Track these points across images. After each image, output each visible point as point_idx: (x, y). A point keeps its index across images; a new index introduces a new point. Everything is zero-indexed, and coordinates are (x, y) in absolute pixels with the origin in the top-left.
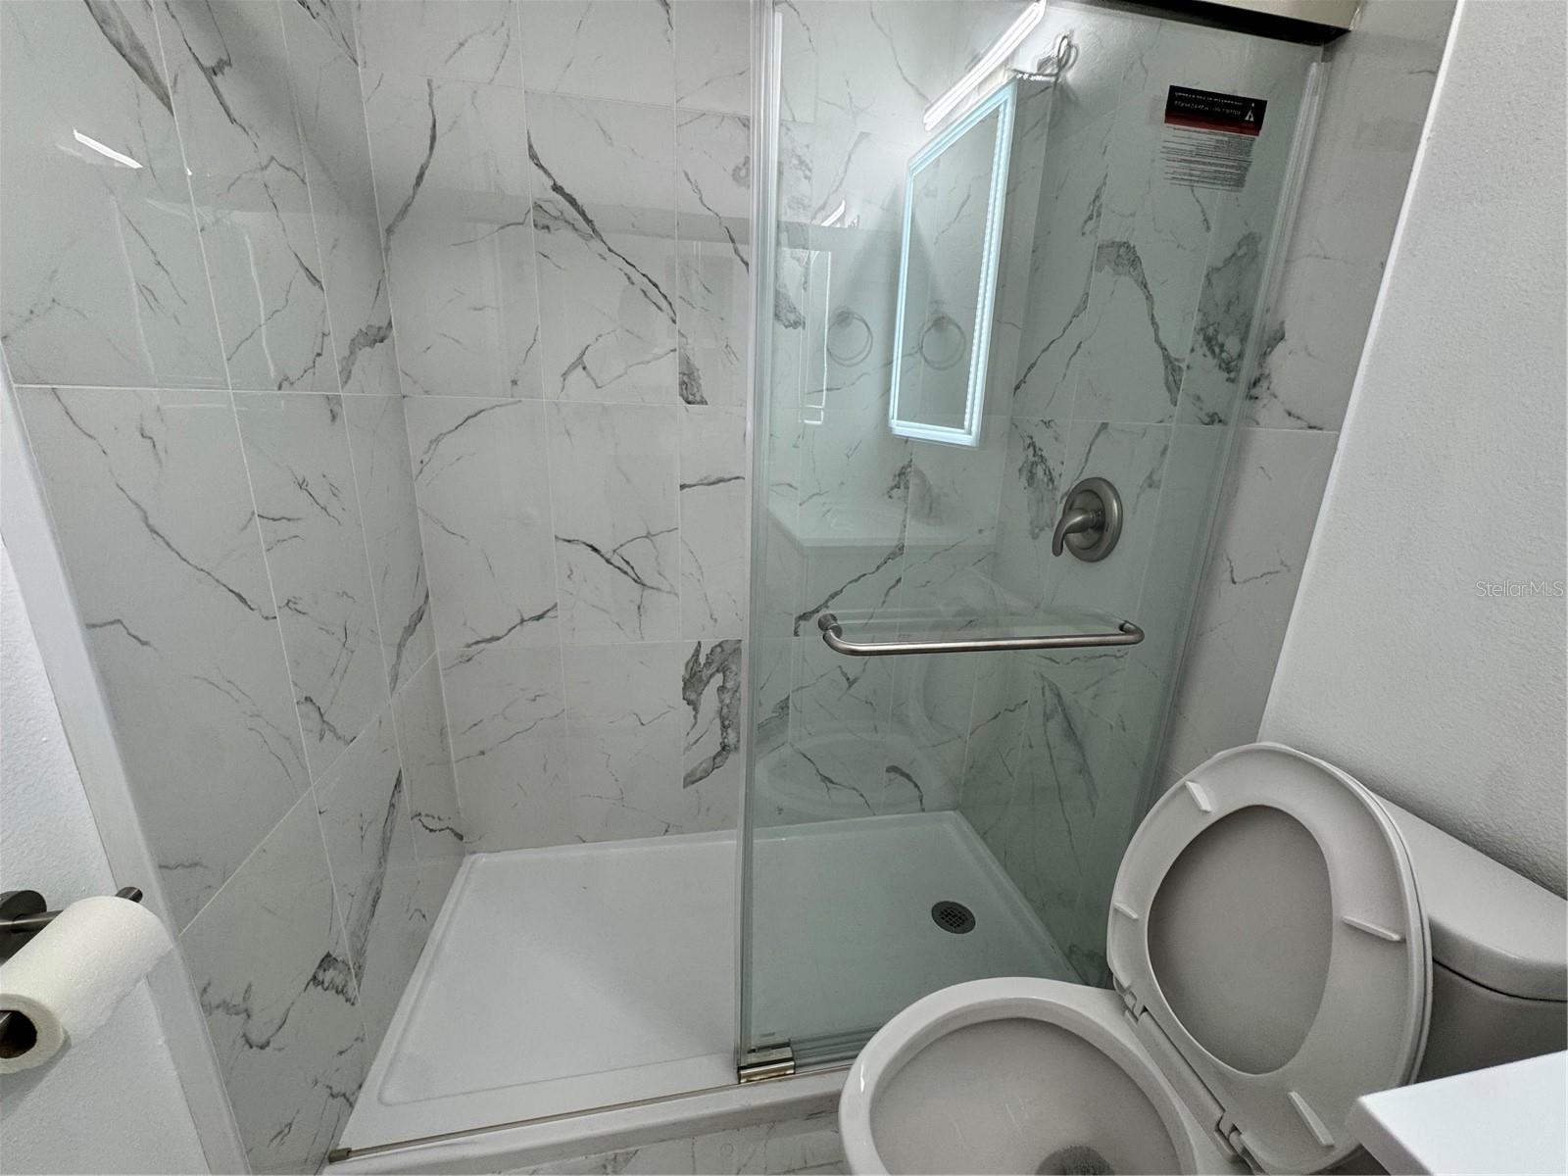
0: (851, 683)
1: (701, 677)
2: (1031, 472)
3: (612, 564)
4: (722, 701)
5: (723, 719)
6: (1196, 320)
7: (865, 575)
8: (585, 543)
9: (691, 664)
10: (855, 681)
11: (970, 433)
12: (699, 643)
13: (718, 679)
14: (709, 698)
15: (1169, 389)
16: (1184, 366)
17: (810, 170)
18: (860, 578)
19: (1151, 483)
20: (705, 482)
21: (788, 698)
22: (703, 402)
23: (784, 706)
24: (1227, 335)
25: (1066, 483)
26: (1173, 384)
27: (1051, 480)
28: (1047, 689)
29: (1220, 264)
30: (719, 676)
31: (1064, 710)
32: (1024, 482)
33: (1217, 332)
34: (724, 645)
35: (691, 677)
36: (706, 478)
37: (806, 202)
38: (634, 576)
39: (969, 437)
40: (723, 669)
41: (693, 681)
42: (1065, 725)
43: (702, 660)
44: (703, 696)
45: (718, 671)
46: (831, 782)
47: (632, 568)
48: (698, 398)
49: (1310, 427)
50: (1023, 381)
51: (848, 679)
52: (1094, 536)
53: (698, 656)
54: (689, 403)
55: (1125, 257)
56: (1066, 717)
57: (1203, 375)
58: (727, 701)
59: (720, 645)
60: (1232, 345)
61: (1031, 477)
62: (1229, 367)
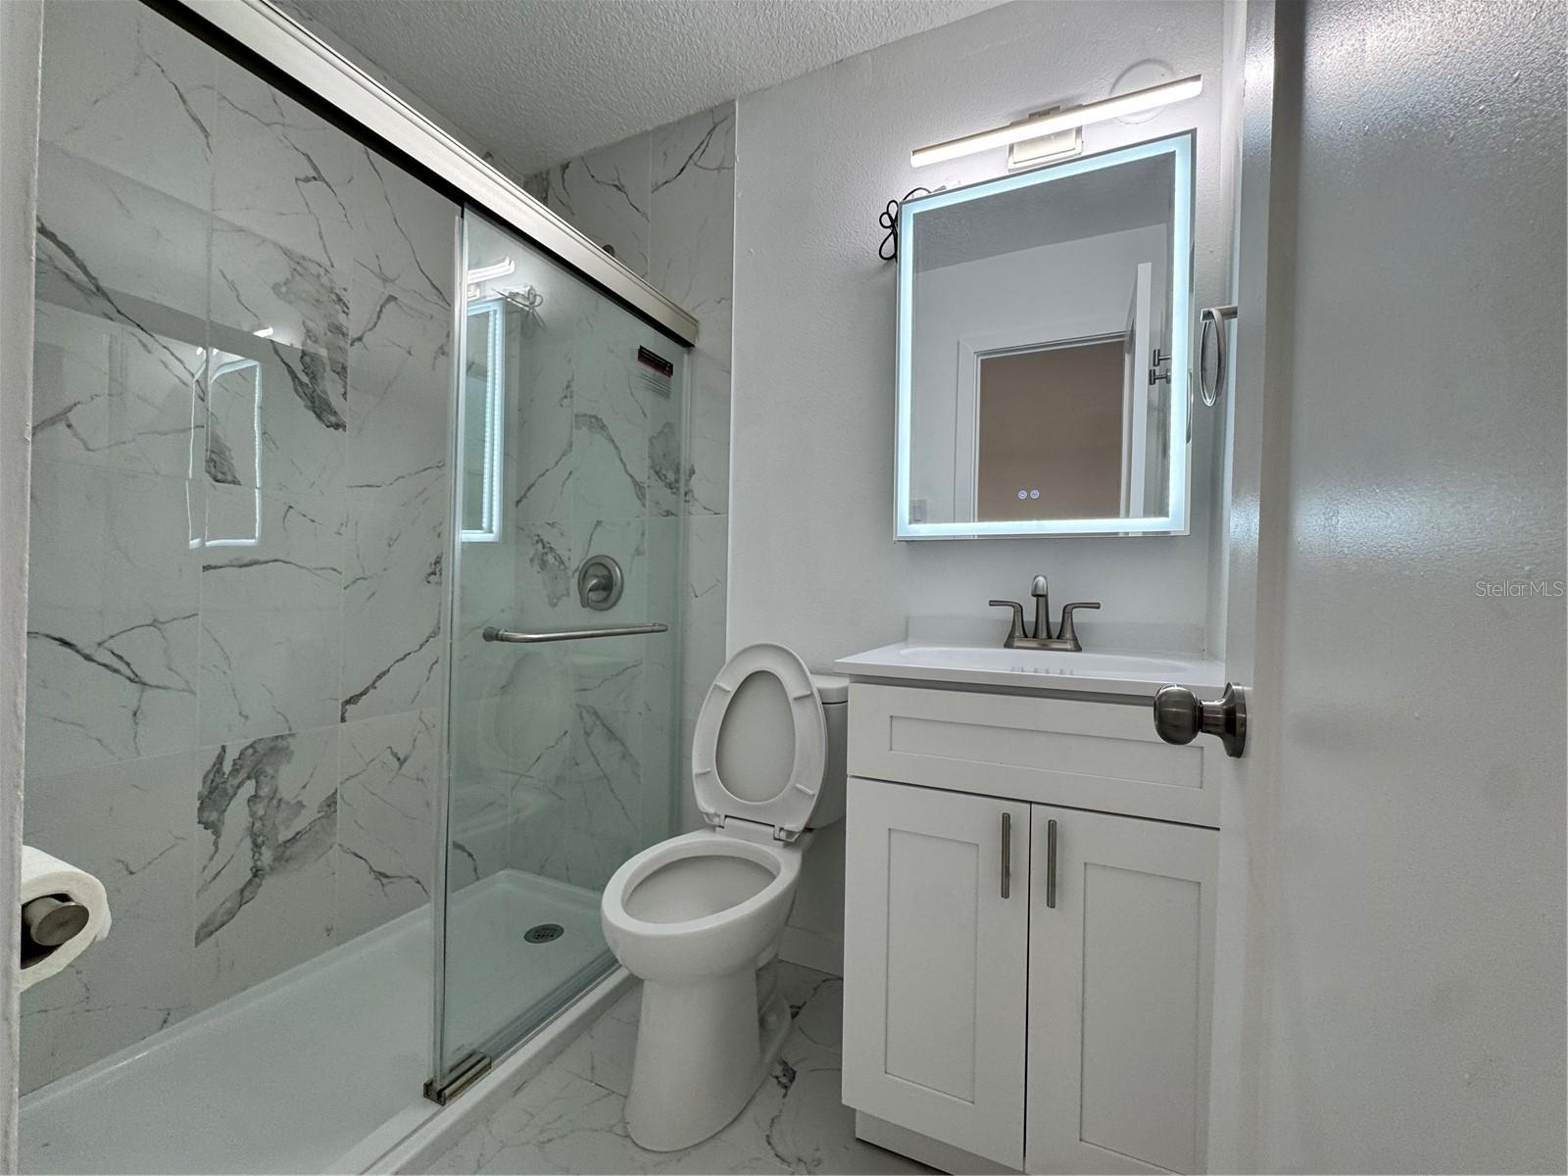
0: (401, 762)
1: (225, 789)
2: (542, 560)
3: (93, 660)
4: (253, 814)
5: (254, 836)
6: (647, 463)
7: (409, 654)
8: (48, 636)
9: (211, 776)
10: (405, 760)
11: (491, 532)
12: (224, 748)
13: (249, 787)
14: (237, 814)
15: (639, 498)
16: (645, 486)
17: (348, 308)
18: (405, 656)
19: (638, 552)
20: (235, 563)
21: (335, 793)
22: (235, 482)
23: (331, 803)
24: (667, 470)
25: (575, 562)
26: (641, 496)
27: (562, 562)
28: (585, 714)
29: (655, 435)
30: (252, 783)
31: (602, 721)
32: (537, 567)
33: (660, 468)
34: (256, 745)
35: (211, 793)
36: (237, 559)
37: (344, 330)
38: (129, 673)
39: (491, 535)
40: (256, 774)
41: (214, 796)
42: (605, 731)
43: (227, 768)
44: (227, 813)
45: (249, 778)
46: (387, 877)
47: (128, 664)
48: (229, 478)
49: (716, 514)
50: (525, 496)
51: (399, 759)
52: (602, 594)
53: (221, 764)
54: (217, 481)
55: (596, 423)
56: (604, 726)
57: (658, 491)
58: (261, 812)
59: (251, 746)
60: (671, 476)
61: (543, 564)
62: (670, 486)
